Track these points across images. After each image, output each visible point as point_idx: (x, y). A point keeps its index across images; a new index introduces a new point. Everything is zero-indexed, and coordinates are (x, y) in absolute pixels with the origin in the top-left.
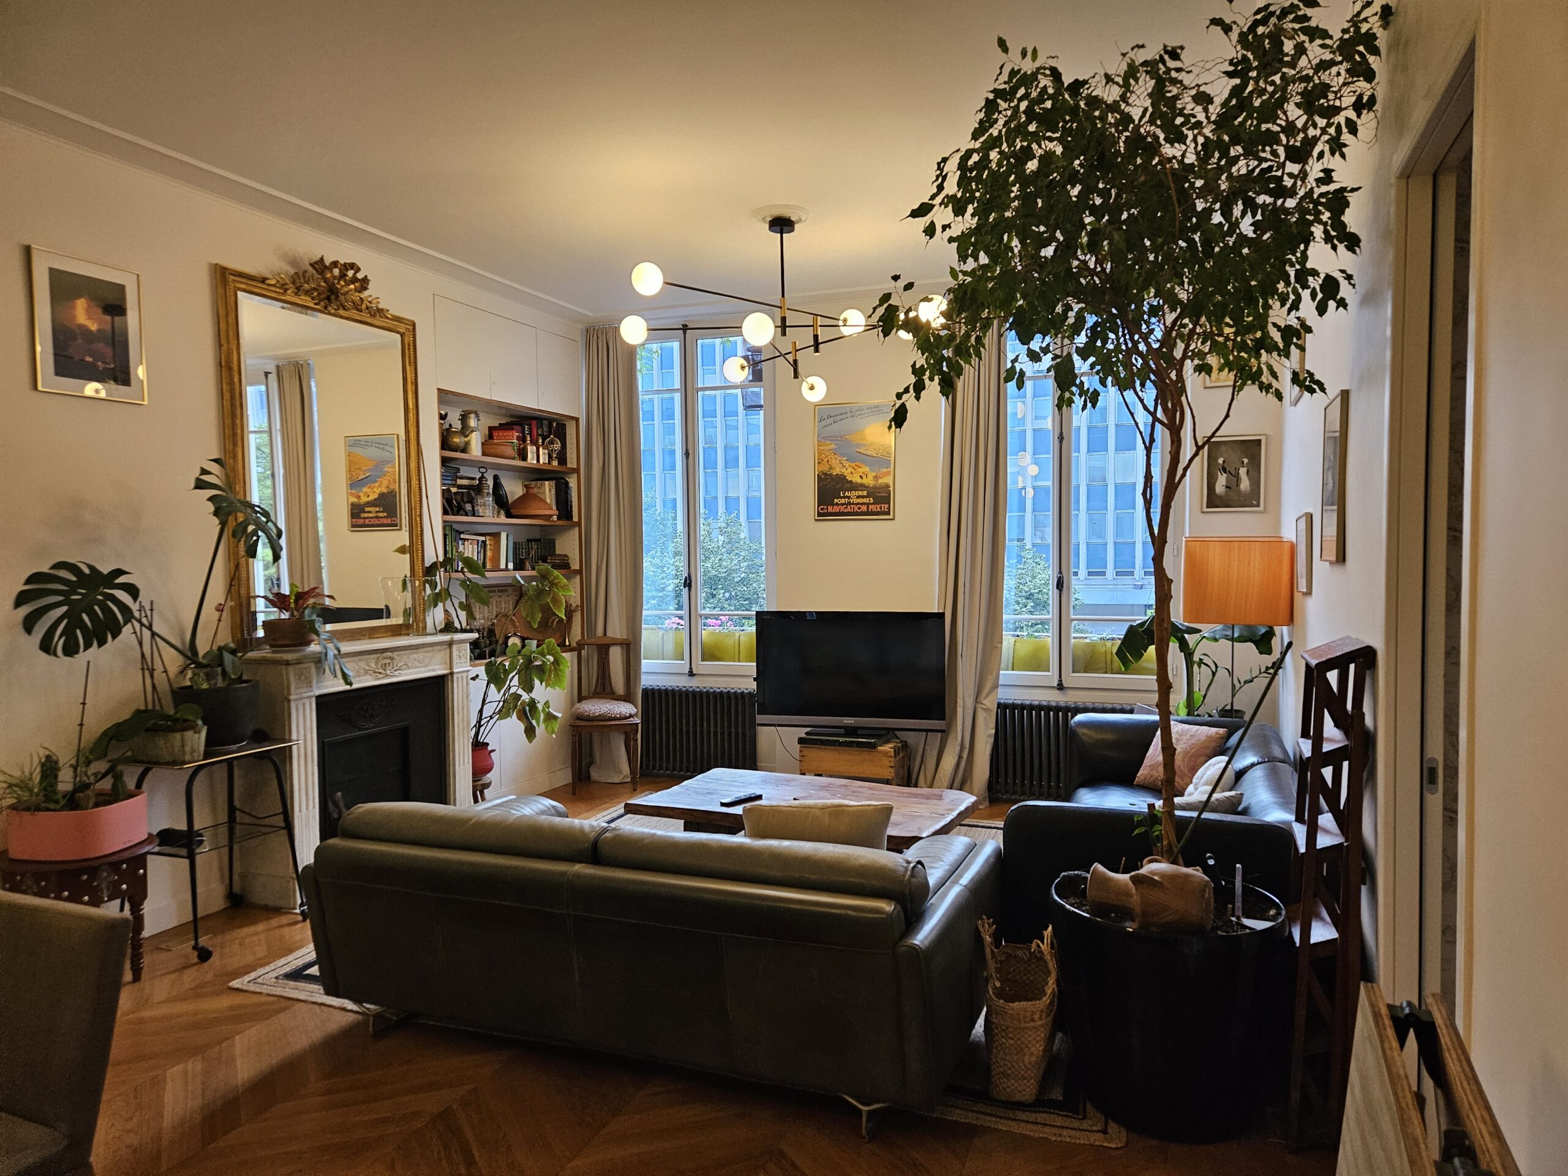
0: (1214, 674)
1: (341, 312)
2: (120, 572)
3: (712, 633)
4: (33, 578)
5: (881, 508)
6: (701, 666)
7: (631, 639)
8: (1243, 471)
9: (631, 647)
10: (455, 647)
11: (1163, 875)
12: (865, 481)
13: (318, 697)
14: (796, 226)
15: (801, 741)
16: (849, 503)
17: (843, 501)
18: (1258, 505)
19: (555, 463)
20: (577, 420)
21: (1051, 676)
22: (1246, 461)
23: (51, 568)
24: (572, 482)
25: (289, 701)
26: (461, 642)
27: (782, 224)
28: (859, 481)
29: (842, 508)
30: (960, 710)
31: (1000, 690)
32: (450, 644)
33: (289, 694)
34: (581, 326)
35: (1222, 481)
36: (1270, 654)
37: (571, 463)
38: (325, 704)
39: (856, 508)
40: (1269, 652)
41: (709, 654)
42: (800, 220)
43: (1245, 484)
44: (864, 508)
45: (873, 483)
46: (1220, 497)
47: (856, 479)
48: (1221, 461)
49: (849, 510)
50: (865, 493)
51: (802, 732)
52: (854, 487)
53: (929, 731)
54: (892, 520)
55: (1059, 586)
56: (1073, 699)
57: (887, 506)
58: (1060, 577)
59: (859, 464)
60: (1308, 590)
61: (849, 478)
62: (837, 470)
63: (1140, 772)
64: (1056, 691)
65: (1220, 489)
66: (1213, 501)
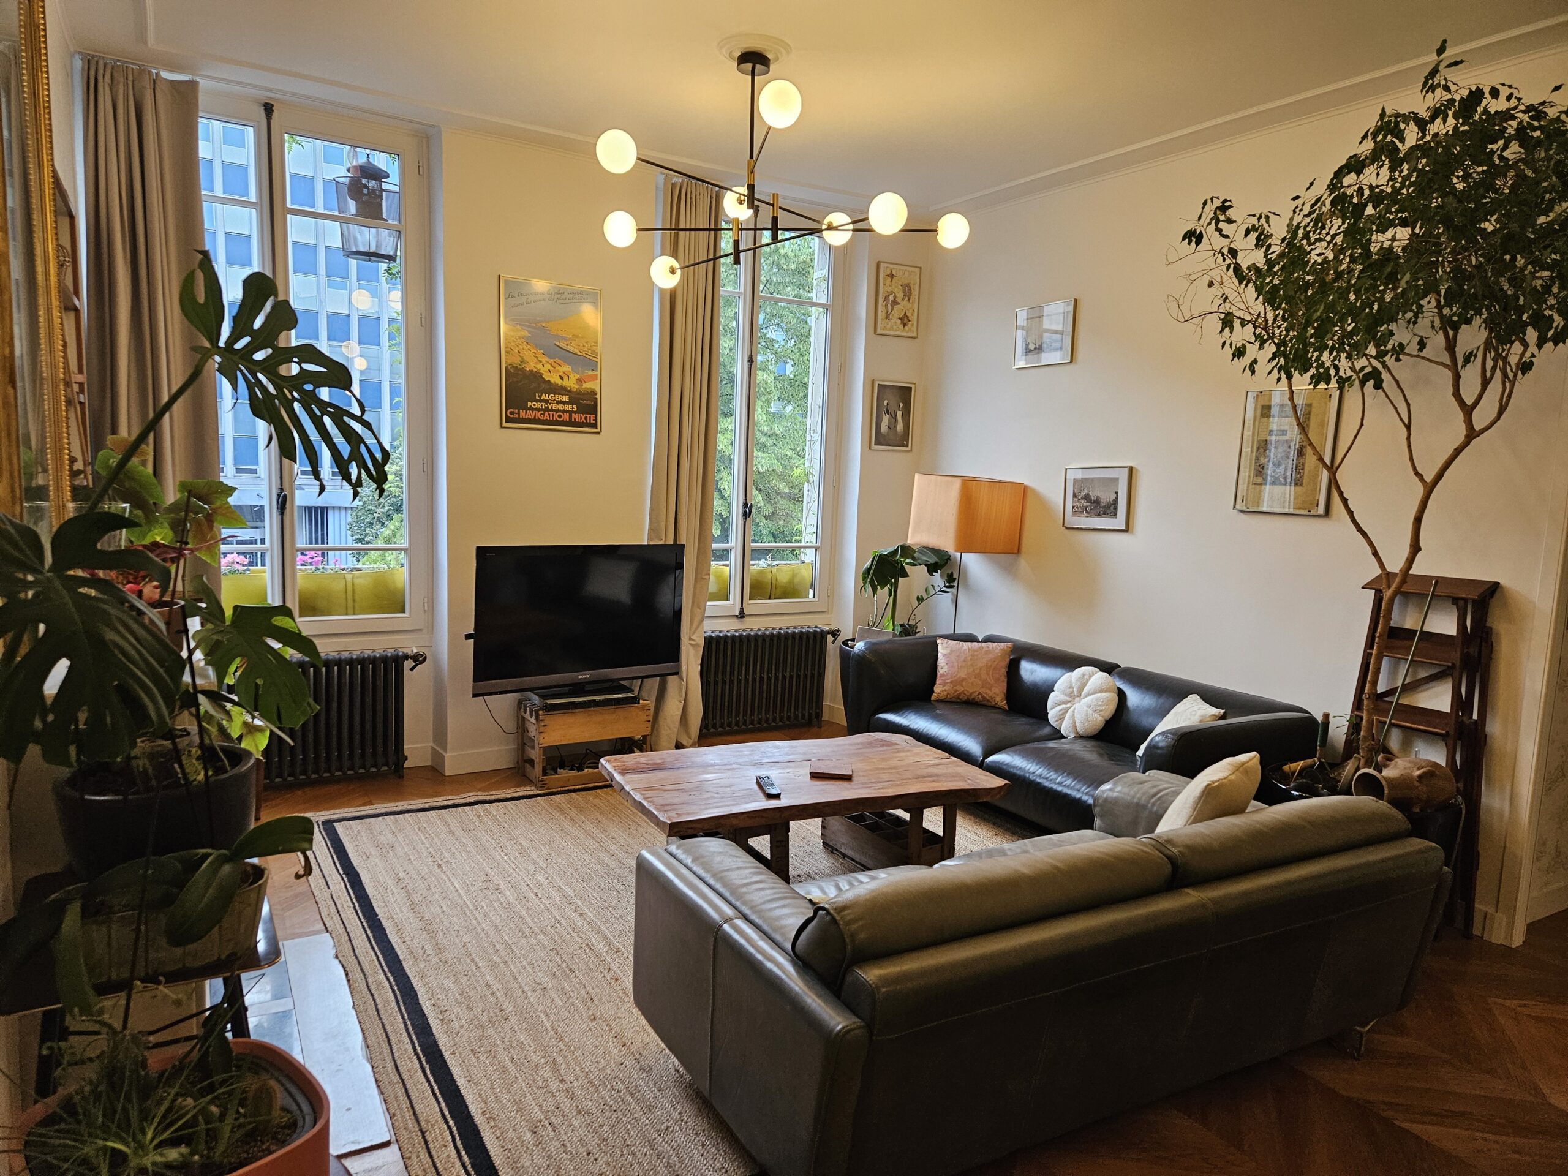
5: (586, 418)
8: (899, 415)
12: (566, 383)
14: (771, 66)
15: (548, 707)
16: (547, 409)
17: (539, 405)
20: (75, 219)
21: (733, 604)
22: (901, 405)
27: (754, 62)
28: (559, 382)
29: (538, 415)
31: (706, 623)
34: (76, 55)
35: (886, 420)
39: (556, 416)
41: (307, 606)
42: (776, 60)
43: (900, 427)
44: (566, 417)
45: (577, 387)
46: (883, 436)
47: (555, 379)
48: (885, 403)
49: (546, 417)
52: (553, 389)
53: (663, 676)
54: (598, 433)
55: (744, 514)
56: (756, 626)
57: (593, 417)
58: (745, 505)
59: (559, 361)
60: (1124, 528)
61: (546, 377)
62: (531, 366)
63: (937, 689)
64: (735, 620)
65: (884, 429)
66: (880, 440)
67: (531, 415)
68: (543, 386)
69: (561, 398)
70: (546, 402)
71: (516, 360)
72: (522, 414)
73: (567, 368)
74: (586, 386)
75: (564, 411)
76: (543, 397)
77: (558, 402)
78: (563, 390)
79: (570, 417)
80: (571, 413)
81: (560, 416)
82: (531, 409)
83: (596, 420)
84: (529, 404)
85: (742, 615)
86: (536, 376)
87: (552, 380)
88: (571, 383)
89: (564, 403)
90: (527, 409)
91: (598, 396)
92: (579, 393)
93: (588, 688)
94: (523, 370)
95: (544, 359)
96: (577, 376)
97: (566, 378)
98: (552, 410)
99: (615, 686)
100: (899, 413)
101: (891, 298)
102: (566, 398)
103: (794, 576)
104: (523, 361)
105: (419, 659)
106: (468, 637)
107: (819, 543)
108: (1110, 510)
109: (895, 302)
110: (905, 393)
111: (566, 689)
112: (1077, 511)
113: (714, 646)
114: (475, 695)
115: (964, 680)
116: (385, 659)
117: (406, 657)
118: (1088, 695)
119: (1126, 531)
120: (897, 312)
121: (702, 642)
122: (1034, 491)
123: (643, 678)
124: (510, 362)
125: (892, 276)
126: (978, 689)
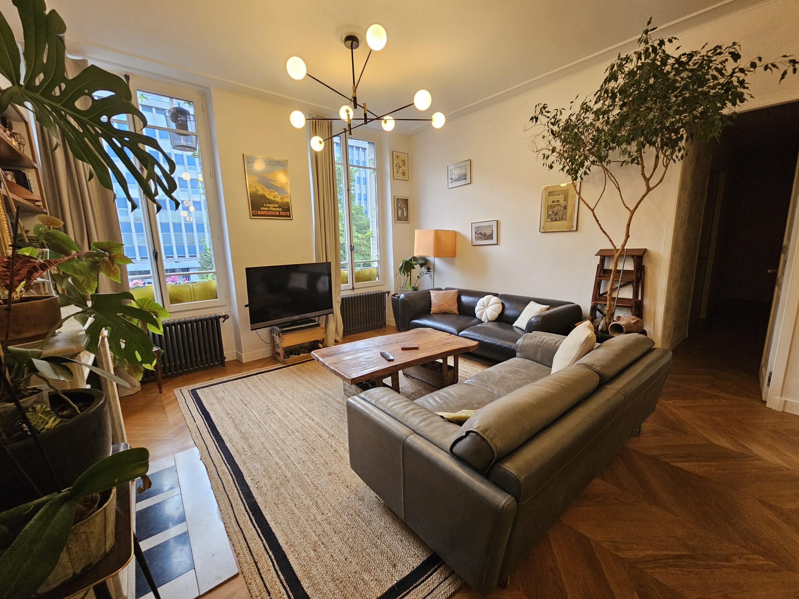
5: (286, 214)
12: (276, 199)
15: (283, 332)
16: (269, 210)
17: (266, 209)
20: (27, 123)
21: (350, 285)
22: (405, 205)
24: (30, 175)
27: (352, 41)
28: (273, 199)
29: (266, 213)
35: (400, 211)
39: (273, 213)
43: (405, 214)
44: (277, 213)
45: (281, 201)
46: (400, 218)
48: (399, 205)
52: (271, 202)
53: (327, 314)
54: (291, 219)
55: (351, 249)
56: (359, 293)
57: (289, 213)
58: (351, 246)
59: (273, 190)
60: (496, 243)
61: (268, 197)
62: (261, 192)
63: (432, 309)
64: (351, 291)
65: (400, 215)
66: (399, 219)
67: (262, 213)
68: (267, 201)
69: (275, 205)
70: (269, 207)
71: (254, 190)
72: (259, 212)
73: (276, 193)
74: (284, 200)
75: (276, 211)
76: (267, 205)
77: (274, 207)
78: (275, 202)
79: (279, 213)
80: (279, 212)
81: (275, 213)
82: (262, 210)
83: (290, 214)
84: (262, 208)
85: (353, 289)
86: (263, 197)
87: (270, 198)
88: (278, 199)
89: (276, 207)
90: (261, 210)
91: (290, 204)
92: (282, 203)
93: (298, 322)
94: (257, 194)
95: (266, 189)
96: (281, 197)
97: (276, 197)
98: (271, 211)
99: (309, 320)
100: (404, 209)
101: (398, 165)
102: (277, 206)
103: (371, 272)
104: (257, 190)
105: (226, 317)
106: (246, 306)
107: (379, 260)
108: (490, 237)
109: (400, 167)
110: (406, 201)
111: (289, 324)
112: (477, 239)
113: (345, 301)
114: (252, 330)
115: (442, 305)
116: (211, 319)
117: (220, 317)
118: (491, 305)
119: (497, 244)
120: (401, 171)
121: (340, 300)
122: (459, 233)
123: (319, 316)
124: (251, 191)
125: (398, 157)
126: (447, 308)
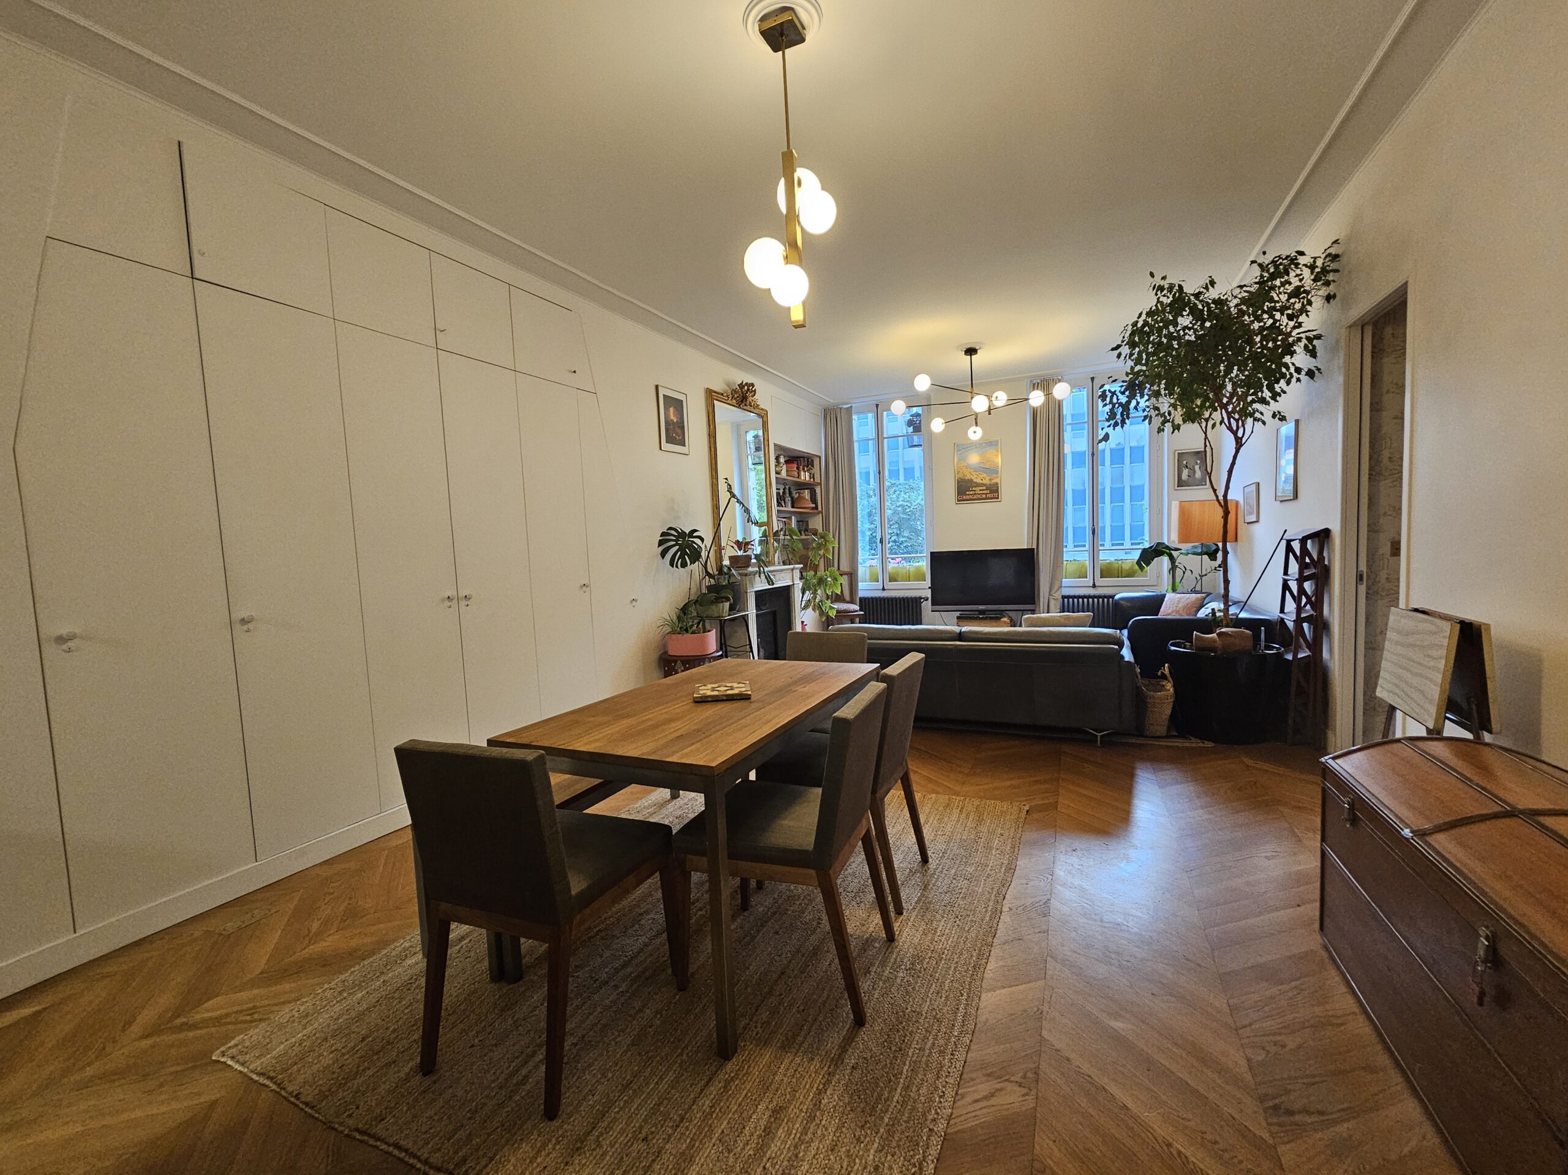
0: (1184, 573)
1: (745, 407)
2: (696, 531)
3: (894, 567)
4: (663, 534)
5: (994, 495)
6: (889, 585)
7: (853, 572)
8: (1197, 467)
9: (852, 576)
10: (794, 571)
11: (1232, 632)
12: (984, 482)
13: (755, 592)
14: (978, 351)
15: (958, 618)
16: (975, 494)
17: (971, 493)
18: (1206, 485)
19: (812, 480)
20: (820, 457)
21: (1089, 581)
22: (1199, 462)
23: (668, 529)
24: (818, 490)
25: (747, 593)
26: (797, 569)
27: (971, 351)
28: (981, 482)
29: (971, 497)
30: (1041, 600)
31: (1063, 589)
32: (793, 570)
33: (746, 589)
34: (820, 408)
35: (1185, 473)
36: (1216, 560)
37: (817, 480)
38: (759, 595)
39: (979, 496)
40: (1215, 559)
41: (892, 579)
42: (980, 348)
43: (1198, 474)
44: (984, 496)
45: (989, 482)
46: (1183, 482)
47: (979, 481)
48: (1185, 462)
49: (975, 497)
50: (984, 488)
51: (958, 614)
52: (978, 485)
54: (999, 501)
55: (1093, 532)
57: (997, 494)
58: (1093, 528)
59: (981, 473)
60: (1257, 519)
61: (975, 480)
62: (968, 477)
64: (1089, 588)
66: (1181, 483)
67: (968, 497)
68: (974, 484)
69: (982, 488)
70: (975, 491)
71: (961, 476)
72: (965, 497)
73: (985, 475)
74: (993, 481)
75: (983, 494)
76: (974, 489)
77: (981, 490)
78: (983, 485)
79: (986, 496)
80: (986, 494)
81: (981, 496)
82: (969, 495)
84: (968, 493)
85: (1094, 586)
86: (971, 481)
88: (986, 481)
89: (983, 490)
90: (966, 495)
91: (999, 485)
92: (990, 485)
94: (964, 479)
95: (974, 473)
96: (989, 478)
97: (984, 479)
98: (978, 494)
104: (964, 476)
105: (925, 599)
114: (932, 611)
117: (922, 598)
119: (1257, 522)
121: (1057, 597)
124: (959, 477)
